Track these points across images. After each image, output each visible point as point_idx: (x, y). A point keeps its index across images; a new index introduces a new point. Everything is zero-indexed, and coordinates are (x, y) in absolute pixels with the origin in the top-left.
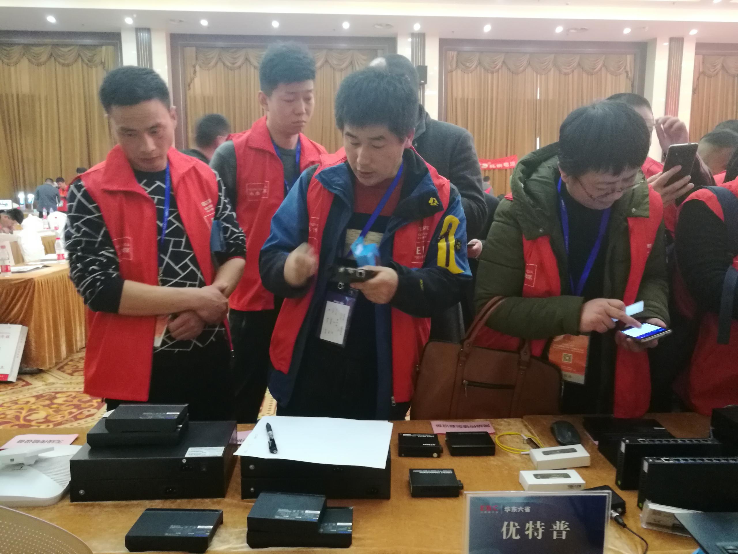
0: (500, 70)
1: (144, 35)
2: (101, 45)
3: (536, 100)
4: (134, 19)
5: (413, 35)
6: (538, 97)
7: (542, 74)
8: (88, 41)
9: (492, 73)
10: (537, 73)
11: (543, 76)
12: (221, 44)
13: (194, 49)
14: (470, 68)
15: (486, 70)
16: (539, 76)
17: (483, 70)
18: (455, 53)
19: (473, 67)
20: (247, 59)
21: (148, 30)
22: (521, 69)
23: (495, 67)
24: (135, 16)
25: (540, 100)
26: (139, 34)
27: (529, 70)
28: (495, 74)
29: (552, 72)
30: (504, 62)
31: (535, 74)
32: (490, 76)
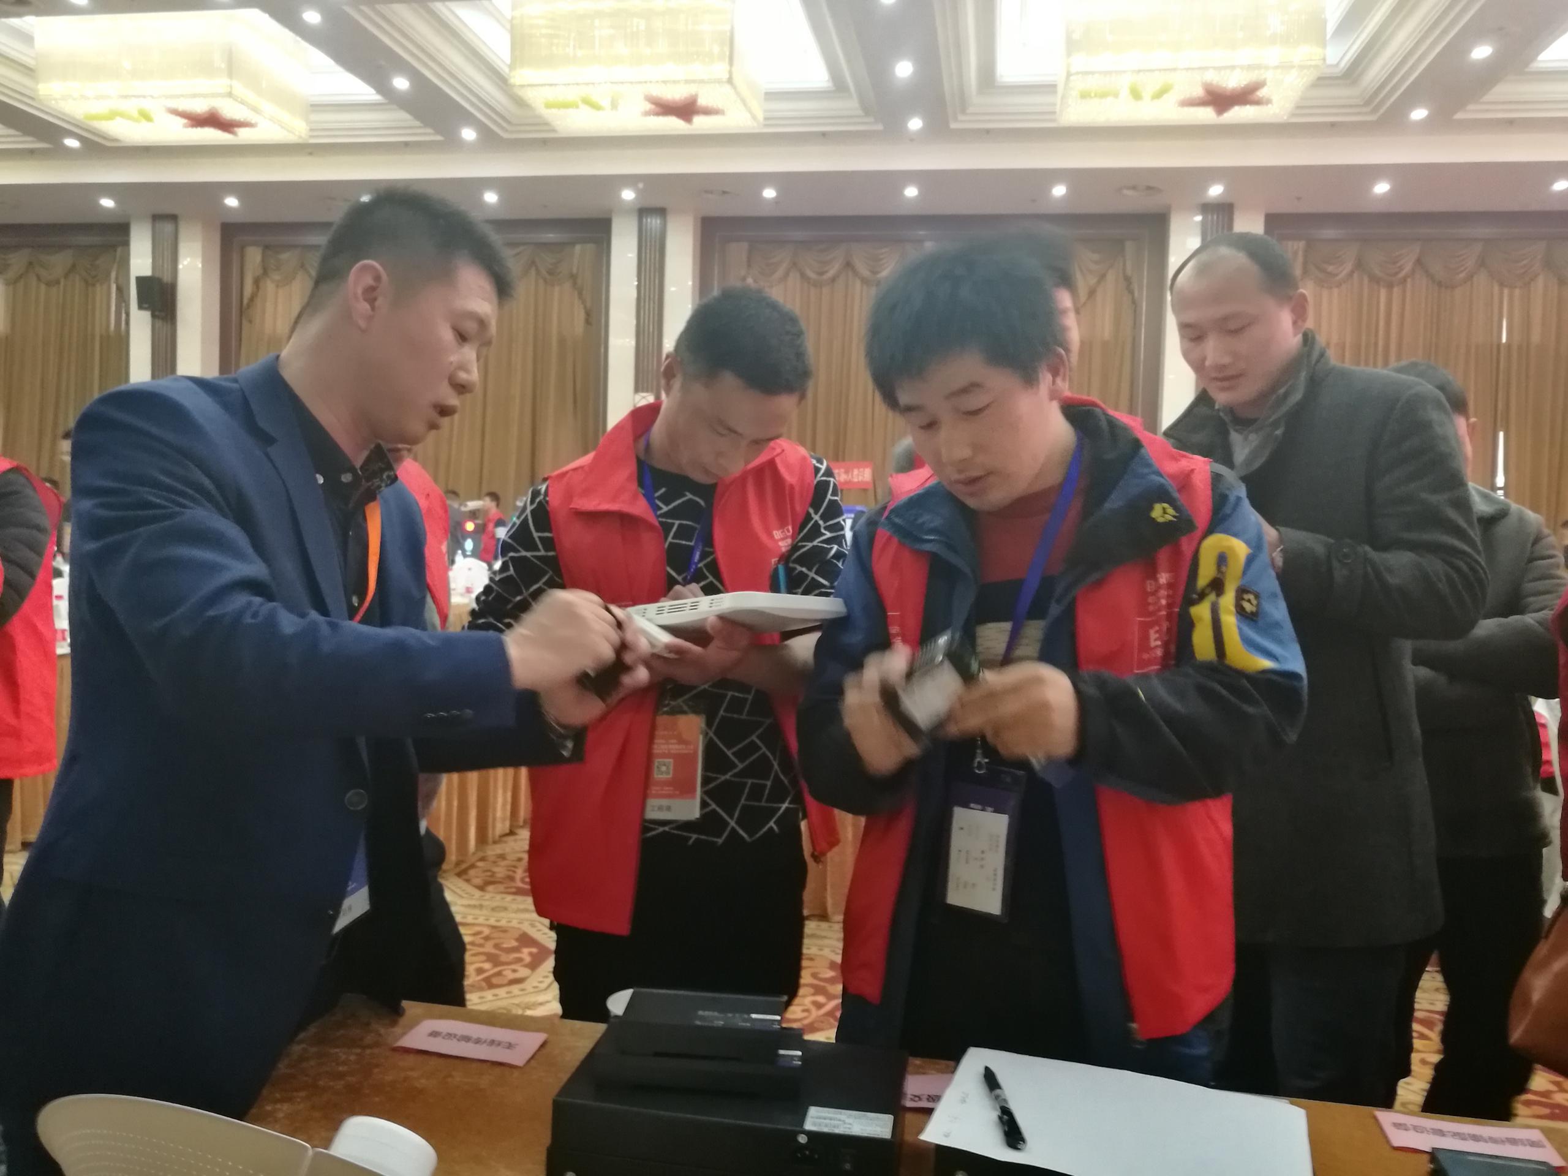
0: (1409, 280)
1: (654, 221)
2: (572, 244)
3: (1499, 345)
4: (638, 192)
5: (1207, 208)
6: (1504, 340)
7: (1516, 287)
8: (551, 236)
9: (1390, 286)
10: (1502, 285)
11: (1517, 292)
12: (799, 235)
13: (745, 245)
14: (1337, 275)
15: (1375, 280)
16: (1506, 291)
17: (1366, 280)
18: (1302, 244)
19: (1345, 272)
20: (848, 265)
21: (661, 212)
22: (1462, 275)
23: (1397, 273)
24: (641, 185)
25: (1509, 345)
26: (644, 220)
27: (1482, 278)
28: (1396, 290)
29: (1540, 281)
30: (1419, 262)
31: (1496, 288)
32: (1383, 292)
